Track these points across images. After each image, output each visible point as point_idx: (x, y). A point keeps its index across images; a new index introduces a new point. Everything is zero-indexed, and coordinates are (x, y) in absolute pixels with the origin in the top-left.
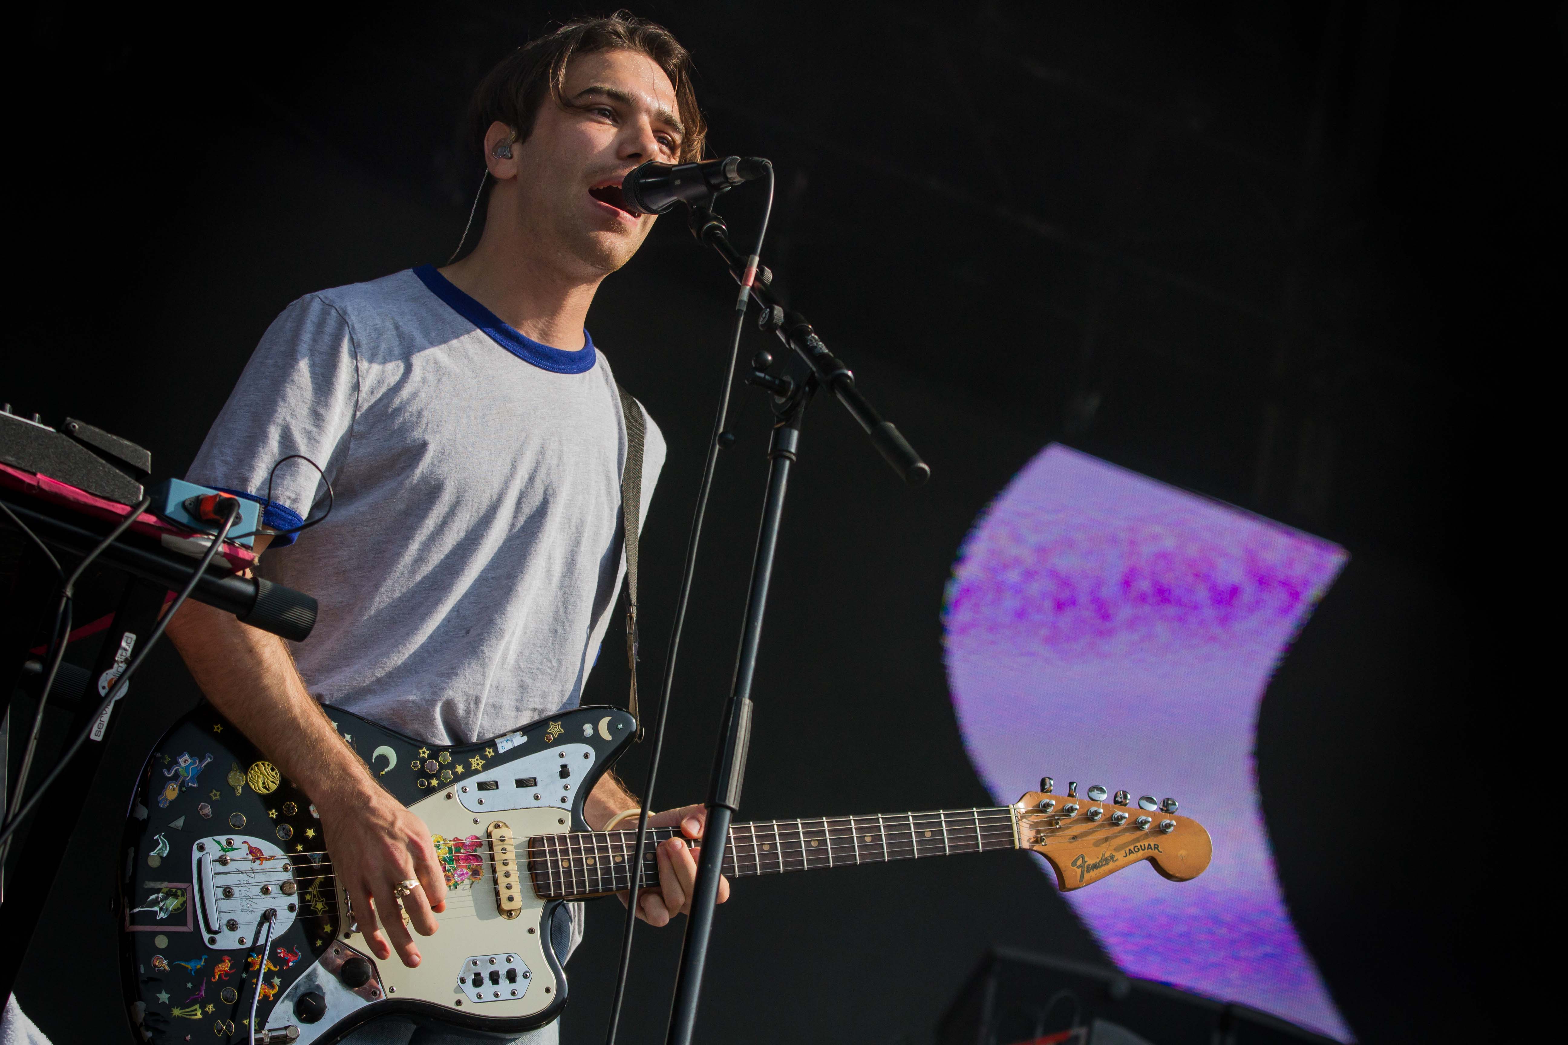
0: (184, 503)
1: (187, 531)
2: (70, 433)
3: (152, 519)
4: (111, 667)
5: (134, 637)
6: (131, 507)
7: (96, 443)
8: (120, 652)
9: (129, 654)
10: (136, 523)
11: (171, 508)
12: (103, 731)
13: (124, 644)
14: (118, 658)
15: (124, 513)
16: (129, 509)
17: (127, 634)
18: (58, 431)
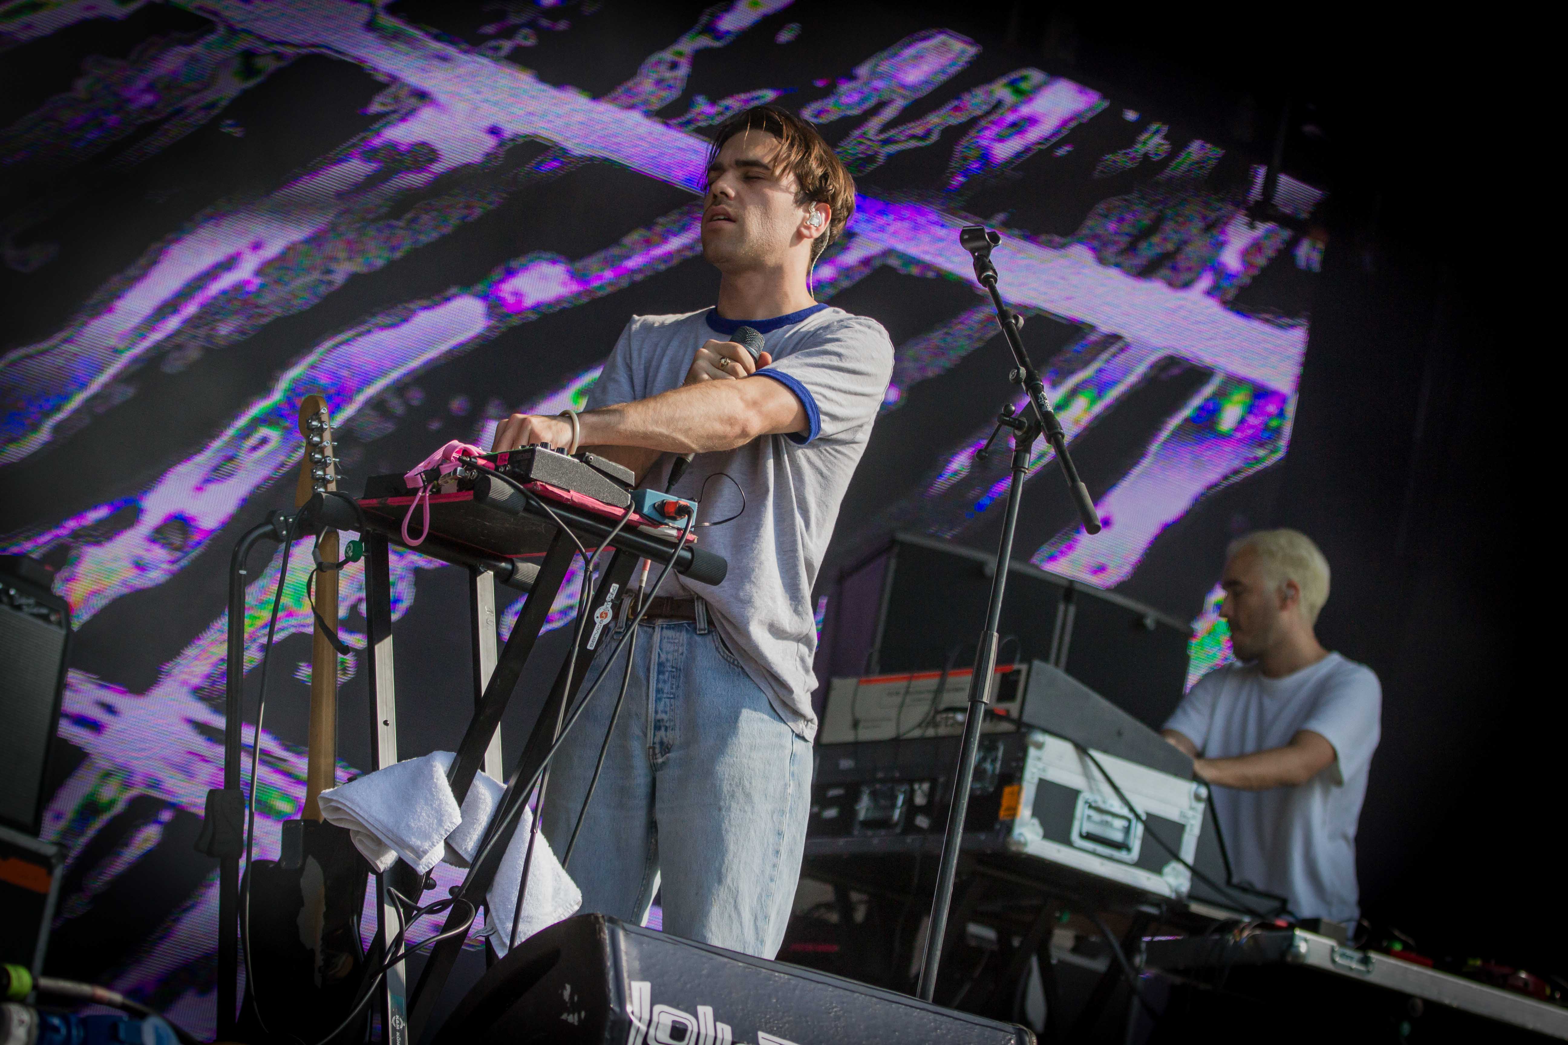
0: (654, 504)
1: (656, 524)
2: (588, 463)
3: (636, 517)
4: (603, 604)
5: (618, 586)
6: (624, 509)
7: (603, 468)
8: (609, 595)
9: (614, 596)
10: (628, 520)
11: (646, 510)
12: (595, 643)
13: (611, 590)
14: (608, 599)
15: (620, 514)
16: (623, 511)
17: (614, 585)
18: (581, 461)
